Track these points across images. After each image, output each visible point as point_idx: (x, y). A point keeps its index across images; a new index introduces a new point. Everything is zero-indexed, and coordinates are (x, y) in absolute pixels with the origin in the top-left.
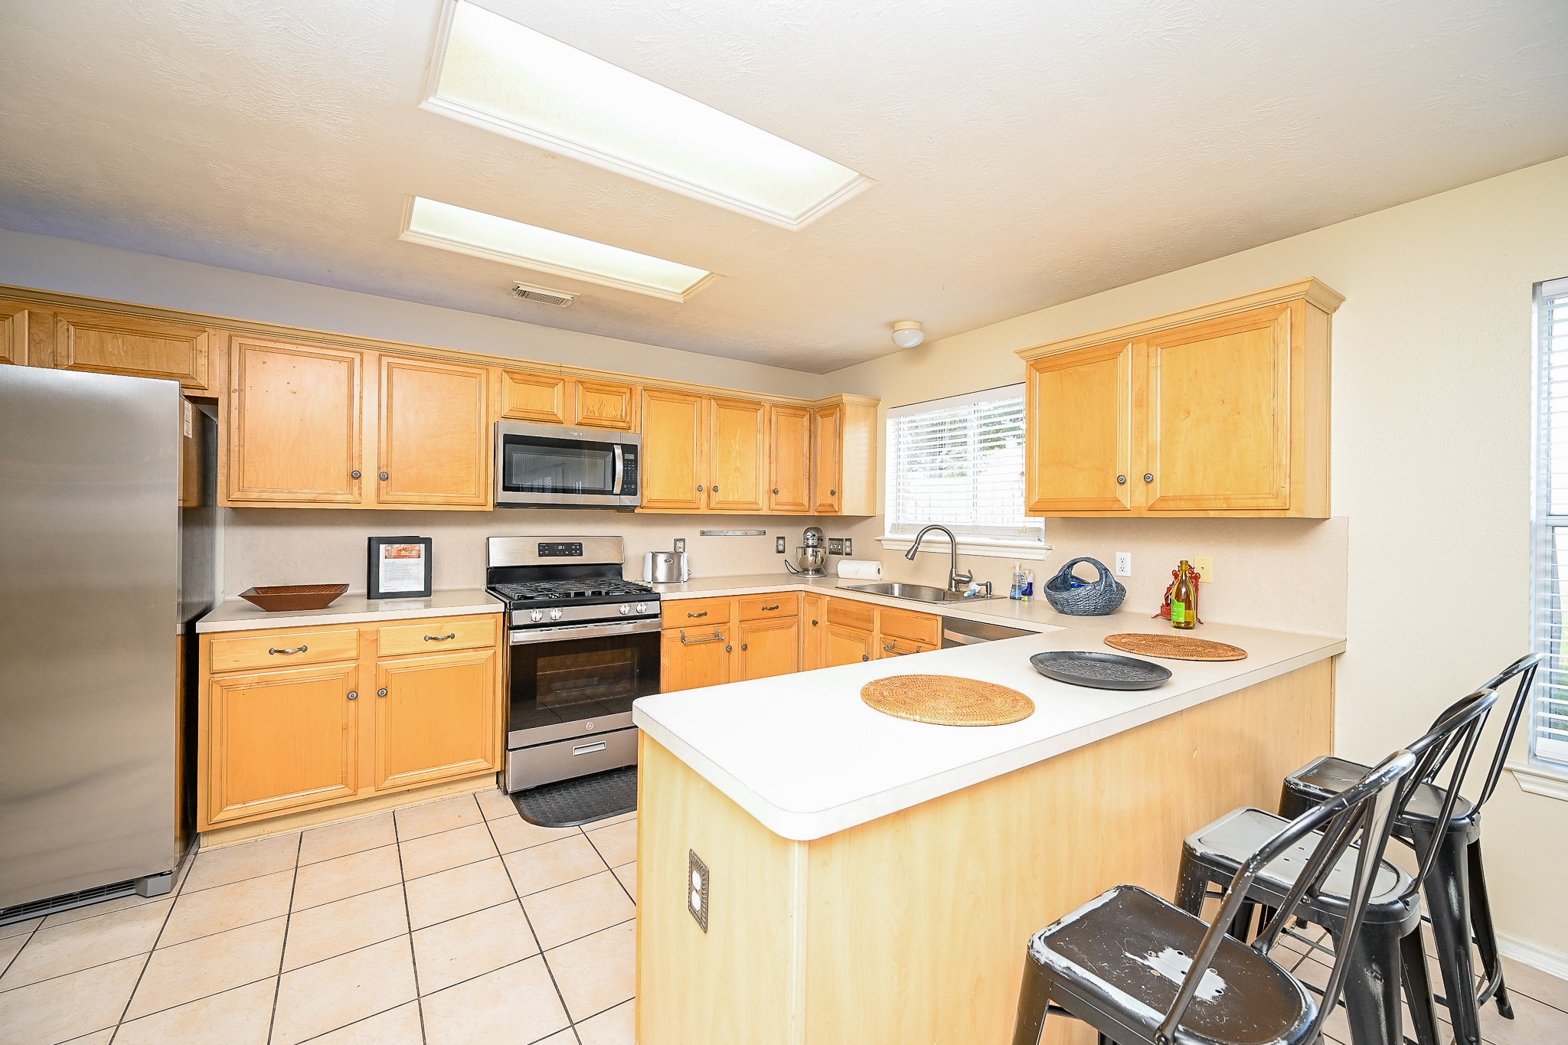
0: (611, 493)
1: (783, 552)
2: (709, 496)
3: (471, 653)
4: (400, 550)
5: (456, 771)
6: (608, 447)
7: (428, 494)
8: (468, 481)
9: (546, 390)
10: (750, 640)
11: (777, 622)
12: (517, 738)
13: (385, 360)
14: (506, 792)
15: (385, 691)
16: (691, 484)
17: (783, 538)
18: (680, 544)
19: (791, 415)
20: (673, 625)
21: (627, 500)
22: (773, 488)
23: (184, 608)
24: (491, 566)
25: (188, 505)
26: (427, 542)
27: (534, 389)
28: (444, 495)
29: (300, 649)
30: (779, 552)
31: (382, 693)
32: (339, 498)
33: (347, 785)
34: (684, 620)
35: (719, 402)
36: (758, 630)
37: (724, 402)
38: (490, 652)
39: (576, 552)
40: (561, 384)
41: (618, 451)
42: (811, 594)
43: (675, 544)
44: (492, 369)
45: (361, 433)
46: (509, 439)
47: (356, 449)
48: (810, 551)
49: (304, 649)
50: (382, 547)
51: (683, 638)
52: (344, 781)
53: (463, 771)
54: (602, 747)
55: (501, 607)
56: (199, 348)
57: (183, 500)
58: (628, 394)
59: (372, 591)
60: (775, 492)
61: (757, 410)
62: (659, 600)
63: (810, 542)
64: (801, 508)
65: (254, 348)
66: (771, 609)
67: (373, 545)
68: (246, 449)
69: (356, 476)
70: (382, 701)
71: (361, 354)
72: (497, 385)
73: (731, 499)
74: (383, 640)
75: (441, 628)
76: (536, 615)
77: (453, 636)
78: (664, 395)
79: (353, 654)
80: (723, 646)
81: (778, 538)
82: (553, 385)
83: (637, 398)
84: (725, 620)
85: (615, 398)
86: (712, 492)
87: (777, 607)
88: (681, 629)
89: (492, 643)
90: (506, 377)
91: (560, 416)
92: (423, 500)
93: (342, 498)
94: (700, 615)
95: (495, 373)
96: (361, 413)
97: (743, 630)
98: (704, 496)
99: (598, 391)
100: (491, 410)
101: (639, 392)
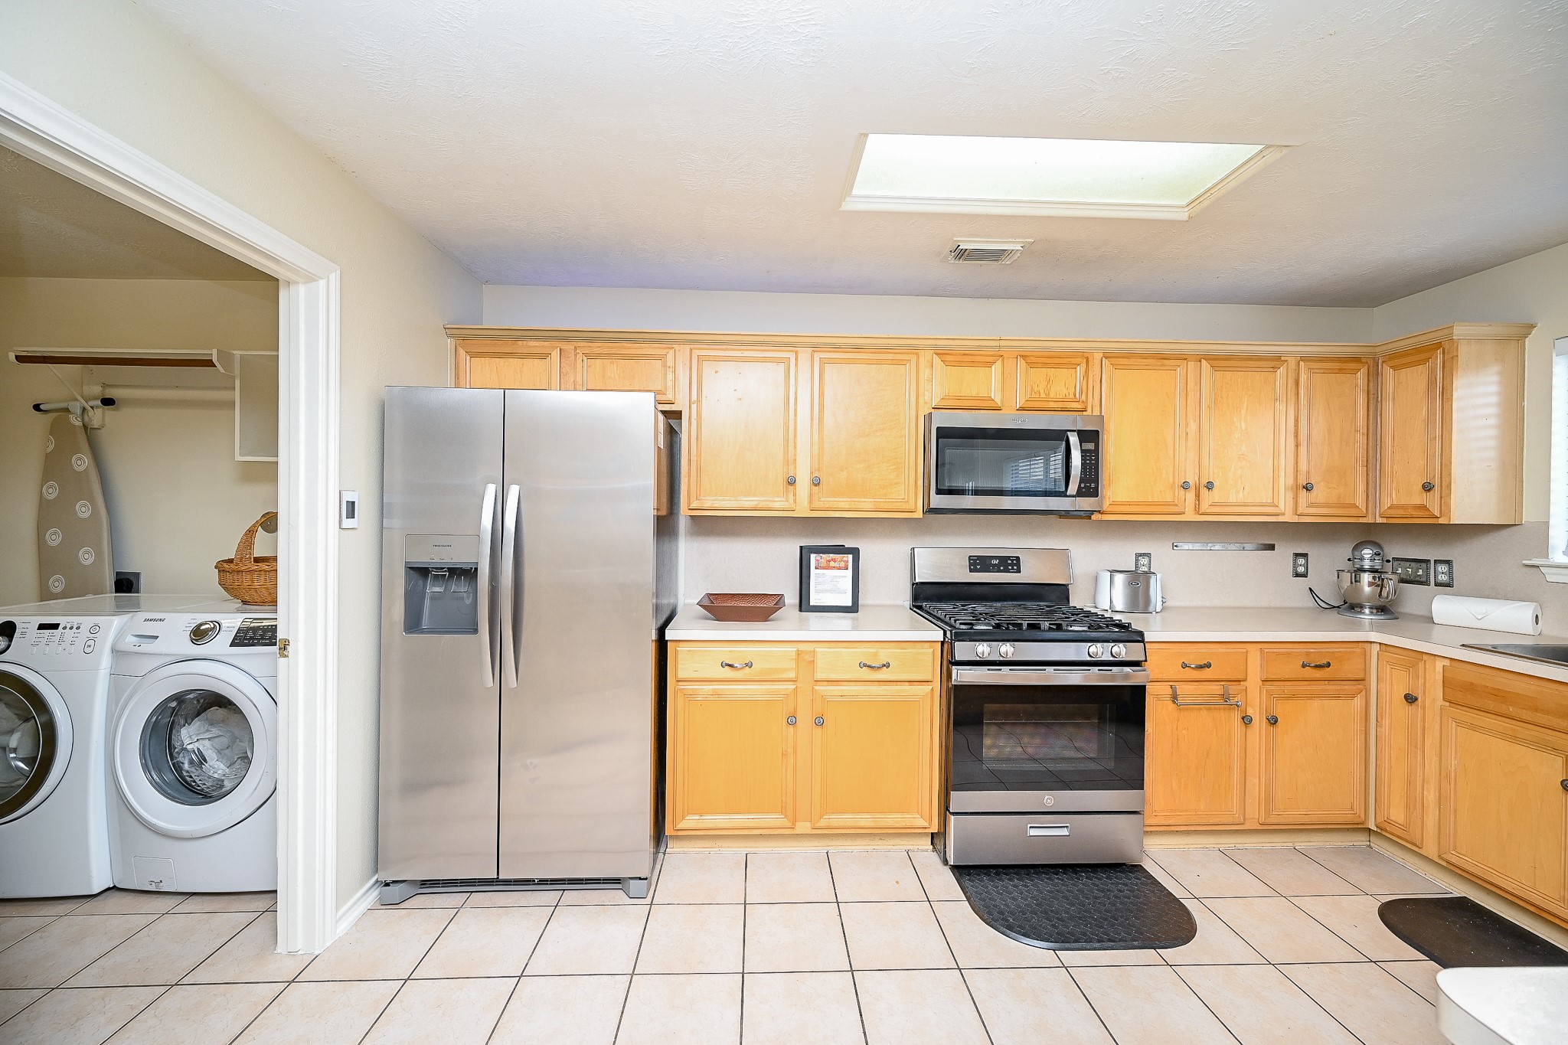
0: (1063, 494)
1: (1305, 575)
2: (1198, 496)
3: (906, 687)
4: (829, 561)
5: (891, 823)
6: (1061, 436)
7: (857, 500)
8: (897, 484)
9: (981, 371)
10: (1281, 710)
11: (1332, 687)
12: (960, 799)
13: (817, 357)
14: (945, 862)
15: (822, 720)
16: (1171, 480)
17: (1305, 555)
18: (1144, 561)
19: (1332, 371)
20: (1160, 677)
21: (1085, 503)
22: (1303, 481)
23: (657, 609)
24: (917, 581)
25: (660, 514)
26: (855, 552)
27: (968, 371)
28: (872, 500)
29: (747, 665)
30: (1297, 575)
31: (819, 722)
32: (777, 505)
33: (786, 817)
34: (1174, 671)
35: (1215, 363)
36: (1293, 697)
37: (1220, 361)
38: (927, 688)
39: (1013, 569)
40: (999, 363)
41: (1074, 439)
42: (1391, 649)
43: (1137, 560)
44: (921, 353)
45: (795, 436)
46: (943, 433)
47: (791, 454)
48: (1366, 578)
49: (749, 665)
50: (813, 556)
51: (1174, 697)
52: (783, 810)
53: (898, 825)
54: (1065, 832)
55: (938, 635)
56: (668, 365)
57: (657, 509)
58: (1084, 365)
59: (804, 604)
60: (1308, 488)
61: (1275, 368)
62: (1143, 641)
63: (1367, 564)
64: (1353, 512)
65: (710, 359)
66: (1317, 666)
67: (804, 553)
68: (702, 458)
69: (791, 482)
70: (818, 731)
71: (796, 353)
72: (928, 371)
73: (1232, 499)
74: (820, 662)
75: (876, 654)
76: (983, 649)
77: (887, 665)
78: (1132, 361)
79: (792, 675)
80: (1236, 717)
81: (1297, 555)
82: (989, 364)
83: (1095, 369)
84: (1240, 677)
85: (1065, 373)
86: (1204, 492)
87: (1328, 665)
88: (1171, 684)
89: (929, 678)
90: (937, 360)
91: (998, 400)
92: (853, 506)
93: (778, 504)
94: (1200, 667)
95: (925, 356)
96: (795, 415)
97: (1269, 694)
98: (1190, 496)
99: (1045, 365)
100: (921, 401)
101: (1097, 362)
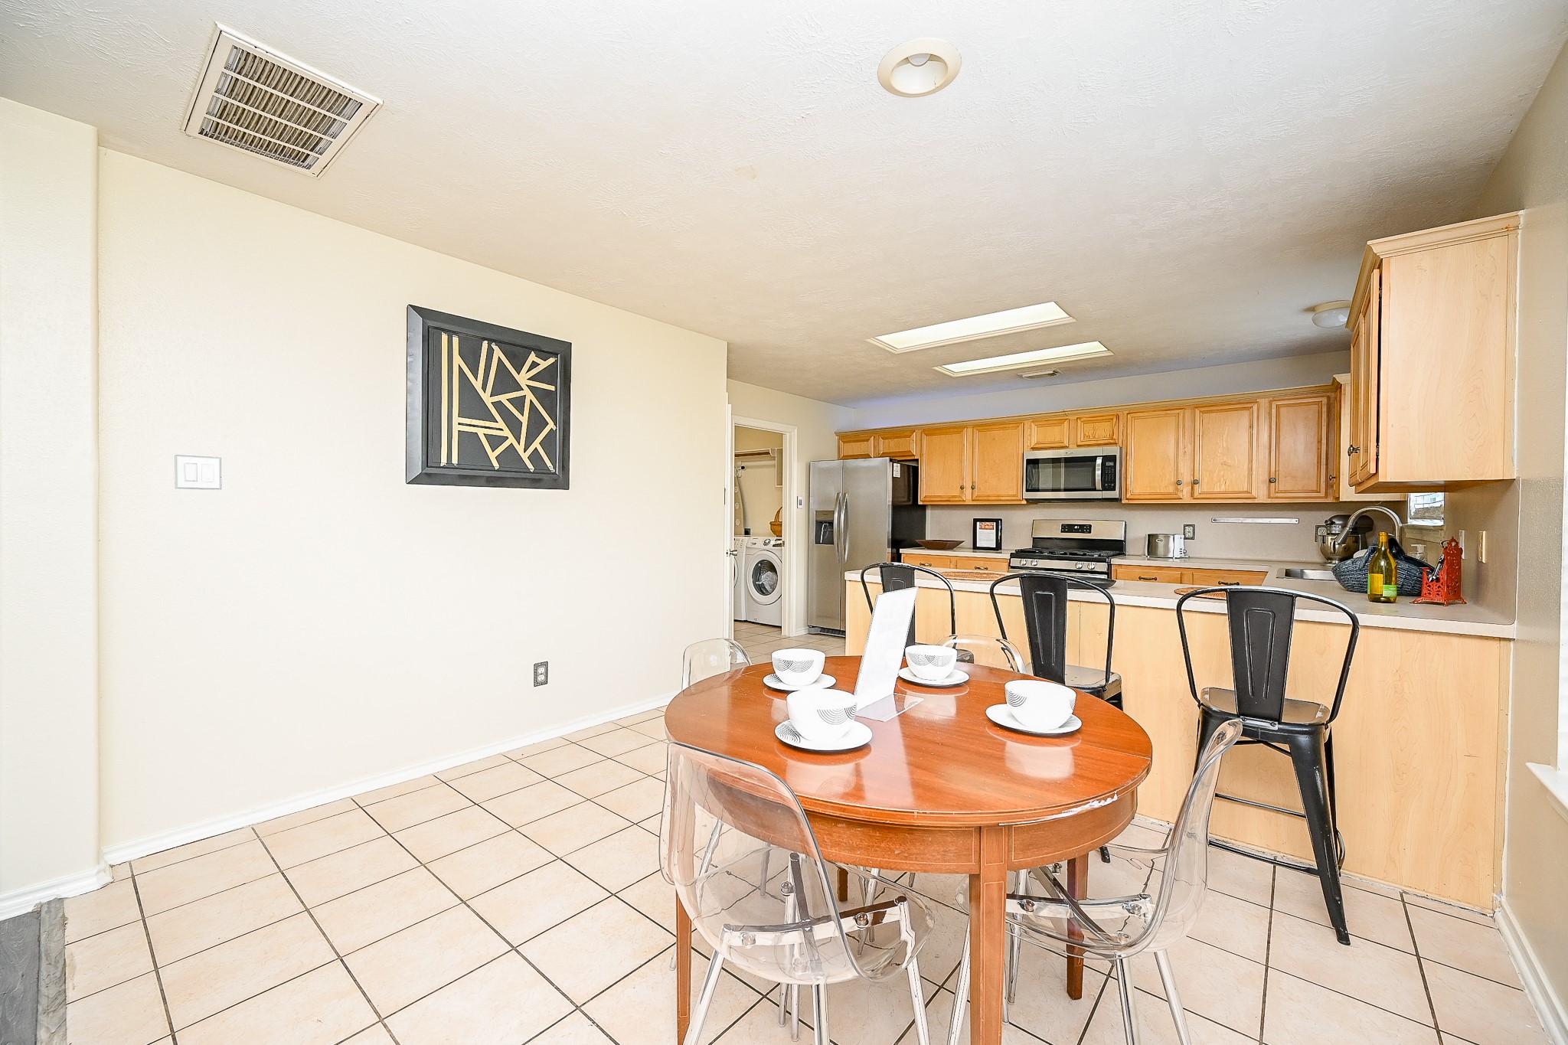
0: (1091, 490)
2: (1192, 488)
4: (986, 525)
6: (1094, 459)
8: (1012, 487)
9: (1057, 428)
13: (975, 429)
16: (1173, 480)
19: (1299, 404)
21: (1108, 495)
22: (1271, 477)
24: (1035, 536)
26: (997, 521)
27: (1049, 428)
32: (957, 499)
35: (1204, 409)
37: (1209, 408)
39: (1087, 531)
40: (1066, 422)
41: (1097, 461)
43: (1184, 529)
44: (1025, 422)
45: (965, 467)
46: (1029, 461)
47: (963, 474)
50: (978, 523)
56: (913, 439)
58: (1116, 419)
59: (975, 546)
60: (1273, 481)
61: (1248, 408)
63: (1334, 530)
65: (930, 434)
67: (974, 521)
69: (963, 488)
71: (966, 428)
72: (1028, 431)
73: (1217, 490)
76: (1024, 562)
77: (987, 568)
78: (1147, 414)
82: (1061, 424)
83: (1122, 421)
85: (1104, 424)
86: (1194, 485)
90: (1033, 424)
91: (1065, 443)
92: (992, 498)
95: (1027, 424)
96: (965, 457)
98: (1187, 488)
99: (1092, 421)
100: (1025, 446)
101: (1124, 416)
